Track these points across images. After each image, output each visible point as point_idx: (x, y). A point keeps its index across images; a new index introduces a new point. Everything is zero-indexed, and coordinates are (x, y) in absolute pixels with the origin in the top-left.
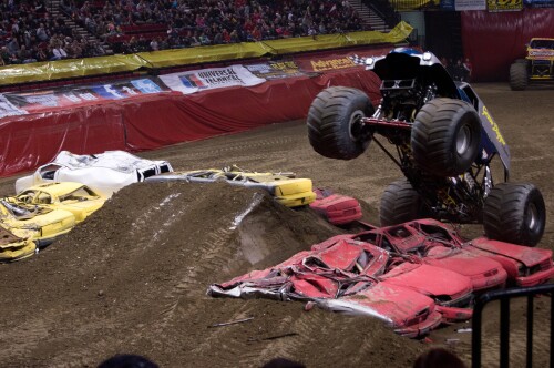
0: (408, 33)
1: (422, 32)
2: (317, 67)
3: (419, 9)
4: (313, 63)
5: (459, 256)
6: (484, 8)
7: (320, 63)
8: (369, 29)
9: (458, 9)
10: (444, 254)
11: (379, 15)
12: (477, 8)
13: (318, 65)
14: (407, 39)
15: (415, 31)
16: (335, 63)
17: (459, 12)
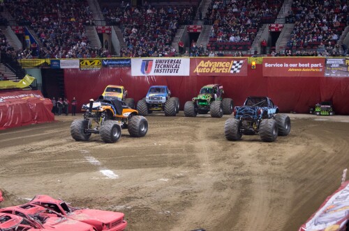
0: (31, 82)
1: (40, 82)
3: (38, 67)
5: (66, 223)
6: (78, 67)
8: (6, 79)
9: (62, 67)
10: (56, 222)
11: (12, 70)
12: (74, 67)
14: (30, 86)
15: (35, 80)
17: (63, 69)
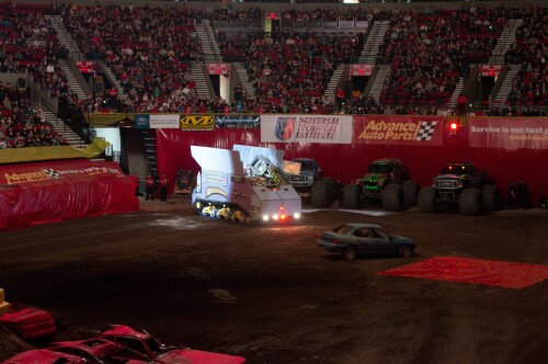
1: (117, 148)
2: (12, 180)
3: (116, 125)
4: (7, 175)
7: (15, 177)
11: (74, 130)
12: (171, 126)
13: (13, 178)
16: (29, 177)
